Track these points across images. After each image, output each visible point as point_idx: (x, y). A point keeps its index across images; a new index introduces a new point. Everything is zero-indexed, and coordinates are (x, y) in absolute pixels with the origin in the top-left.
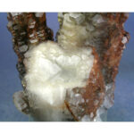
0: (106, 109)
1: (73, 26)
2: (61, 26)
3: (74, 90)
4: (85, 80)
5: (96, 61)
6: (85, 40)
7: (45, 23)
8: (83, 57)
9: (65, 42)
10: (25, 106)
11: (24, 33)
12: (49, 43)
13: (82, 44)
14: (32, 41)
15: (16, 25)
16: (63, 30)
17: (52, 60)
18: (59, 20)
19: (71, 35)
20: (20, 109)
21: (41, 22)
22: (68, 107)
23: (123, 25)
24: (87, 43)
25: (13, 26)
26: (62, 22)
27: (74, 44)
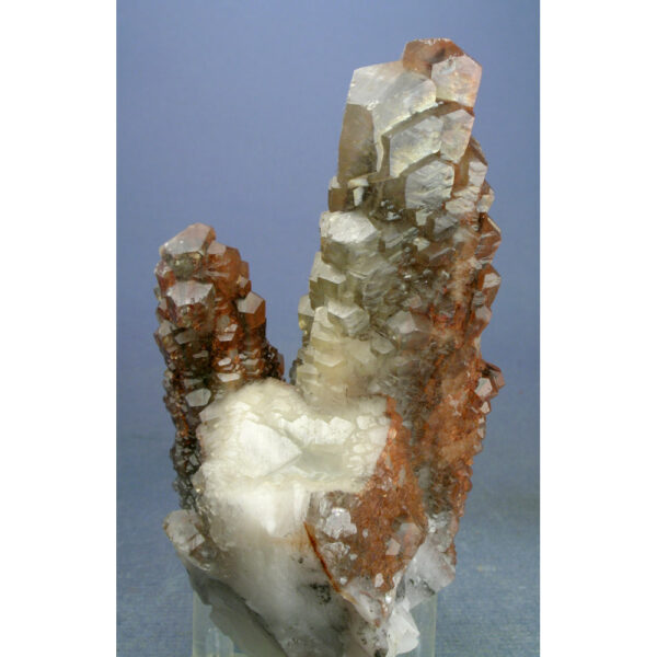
0: (431, 591)
1: (337, 340)
2: (306, 339)
3: (331, 496)
4: (362, 479)
5: (394, 434)
6: (370, 379)
7: (261, 330)
8: (362, 422)
9: (314, 382)
10: (200, 540)
11: (204, 354)
12: (271, 385)
13: (359, 390)
14: (225, 378)
15: (183, 330)
16: (310, 351)
17: (276, 429)
18: (302, 323)
19: (331, 362)
20: (185, 548)
21: (253, 325)
22: (313, 543)
23: (477, 341)
24: (376, 388)
25: (174, 333)
26: (308, 328)
27: (338, 389)
